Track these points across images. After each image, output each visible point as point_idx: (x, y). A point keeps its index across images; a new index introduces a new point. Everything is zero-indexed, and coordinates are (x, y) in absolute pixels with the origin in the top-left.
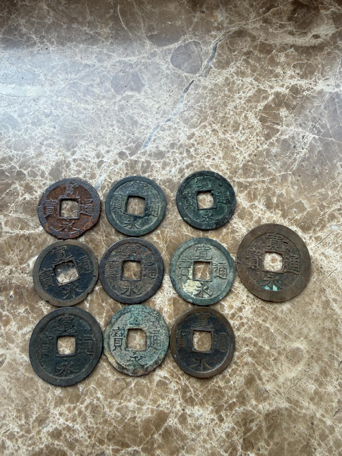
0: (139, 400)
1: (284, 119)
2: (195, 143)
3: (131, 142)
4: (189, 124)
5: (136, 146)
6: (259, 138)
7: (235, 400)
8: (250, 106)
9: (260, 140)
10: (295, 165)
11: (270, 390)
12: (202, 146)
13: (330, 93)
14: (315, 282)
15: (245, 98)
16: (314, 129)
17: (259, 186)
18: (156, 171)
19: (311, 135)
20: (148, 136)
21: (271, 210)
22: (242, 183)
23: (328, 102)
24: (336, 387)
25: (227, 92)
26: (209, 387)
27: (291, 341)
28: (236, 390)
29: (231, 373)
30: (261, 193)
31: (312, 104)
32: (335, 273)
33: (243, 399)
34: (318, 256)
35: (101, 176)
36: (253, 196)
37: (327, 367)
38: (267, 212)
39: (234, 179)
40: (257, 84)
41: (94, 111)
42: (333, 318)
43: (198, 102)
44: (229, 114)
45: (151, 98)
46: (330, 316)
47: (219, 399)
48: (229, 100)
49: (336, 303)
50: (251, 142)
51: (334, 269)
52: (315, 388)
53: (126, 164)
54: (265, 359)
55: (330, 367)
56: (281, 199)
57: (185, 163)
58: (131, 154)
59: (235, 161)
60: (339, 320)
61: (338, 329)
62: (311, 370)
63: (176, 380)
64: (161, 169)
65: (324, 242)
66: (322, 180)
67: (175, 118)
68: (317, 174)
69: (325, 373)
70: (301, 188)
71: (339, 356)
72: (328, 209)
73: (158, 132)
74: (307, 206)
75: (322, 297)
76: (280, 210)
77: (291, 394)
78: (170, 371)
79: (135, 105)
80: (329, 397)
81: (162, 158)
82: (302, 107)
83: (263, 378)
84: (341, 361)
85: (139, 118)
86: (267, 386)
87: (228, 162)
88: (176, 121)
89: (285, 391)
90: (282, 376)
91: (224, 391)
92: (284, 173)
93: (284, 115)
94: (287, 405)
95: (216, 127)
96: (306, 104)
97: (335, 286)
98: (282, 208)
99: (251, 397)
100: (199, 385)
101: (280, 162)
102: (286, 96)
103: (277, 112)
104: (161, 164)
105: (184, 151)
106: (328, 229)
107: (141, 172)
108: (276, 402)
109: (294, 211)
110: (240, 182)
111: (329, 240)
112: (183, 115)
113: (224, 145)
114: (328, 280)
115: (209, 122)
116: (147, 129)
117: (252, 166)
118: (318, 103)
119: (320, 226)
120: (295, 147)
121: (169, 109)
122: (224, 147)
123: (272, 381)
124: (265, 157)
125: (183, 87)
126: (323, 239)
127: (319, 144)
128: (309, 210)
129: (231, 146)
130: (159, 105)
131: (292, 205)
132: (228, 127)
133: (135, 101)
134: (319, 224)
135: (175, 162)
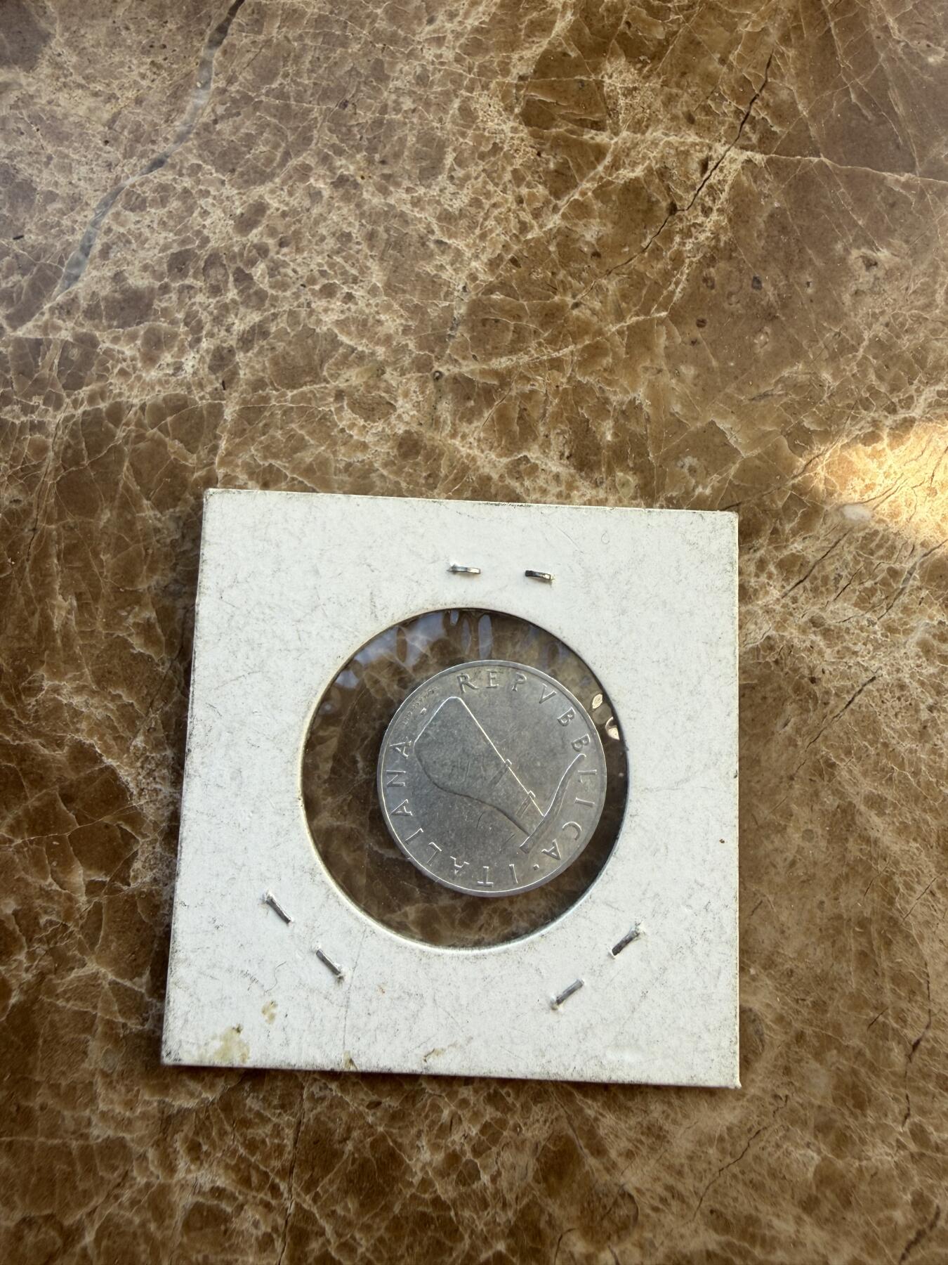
1: (622, 102)
2: (271, 242)
3: (10, 271)
4: (240, 169)
5: (33, 285)
6: (524, 191)
7: (501, 1246)
8: (481, 66)
9: (532, 197)
10: (677, 284)
11: (638, 1190)
12: (299, 250)
14: (791, 742)
15: (458, 35)
16: (747, 127)
17: (540, 383)
18: (123, 373)
19: (733, 153)
20: (79, 237)
21: (596, 475)
22: (470, 381)
23: (796, 15)
24: (901, 1146)
25: (382, 24)
26: (397, 1209)
28: (505, 1205)
29: (480, 1143)
30: (550, 409)
31: (731, 28)
32: (870, 691)
33: (533, 1240)
34: (795, 632)
36: (516, 428)
37: (863, 1071)
38: (579, 483)
39: (436, 366)
42: (873, 874)
43: (269, 76)
44: (397, 110)
45: (80, 86)
46: (860, 869)
47: (439, 1248)
48: (393, 55)
49: (881, 813)
50: (496, 212)
51: (864, 677)
52: (817, 1158)
55: (873, 1068)
56: (633, 426)
57: (235, 327)
58: (18, 319)
59: (436, 295)
60: (896, 878)
61: (896, 914)
62: (799, 1090)
63: (261, 1195)
64: (139, 365)
65: (816, 578)
66: (791, 331)
67: (180, 153)
68: (770, 306)
69: (854, 1097)
70: (710, 370)
71: (905, 1021)
72: (823, 442)
73: (117, 214)
74: (736, 439)
75: (822, 794)
76: (632, 469)
77: (726, 1195)
78: (233, 1163)
79: (17, 120)
80: (876, 1188)
81: (141, 317)
82: (693, 45)
83: (607, 1146)
84: (914, 1039)
85: (35, 172)
86: (628, 1173)
87: (408, 301)
88: (186, 165)
89: (701, 1187)
90: (681, 1131)
91: (456, 1214)
92: (635, 319)
93: (619, 85)
94: (710, 1240)
95: (348, 169)
96: (706, 33)
97: (871, 745)
98: (639, 461)
99: (567, 1226)
100: (357, 1205)
101: (618, 278)
102: (624, 8)
103: (593, 77)
104: (139, 342)
105: (226, 282)
106: (829, 523)
107: (60, 386)
108: (668, 1235)
109: (687, 465)
110: (461, 375)
111: (837, 564)
112: (214, 137)
113: (385, 236)
114: (842, 724)
115: (319, 153)
116: (72, 210)
117: (508, 308)
118: (755, 24)
119: (796, 513)
120: (673, 209)
121: (157, 121)
122: (388, 243)
123: (644, 1151)
124: (555, 265)
125: (203, 26)
126: (811, 564)
127: (770, 184)
128: (749, 454)
129: (416, 237)
130: (115, 110)
131: (679, 446)
132: (396, 163)
133: (14, 106)
134: (794, 509)
135: (196, 328)
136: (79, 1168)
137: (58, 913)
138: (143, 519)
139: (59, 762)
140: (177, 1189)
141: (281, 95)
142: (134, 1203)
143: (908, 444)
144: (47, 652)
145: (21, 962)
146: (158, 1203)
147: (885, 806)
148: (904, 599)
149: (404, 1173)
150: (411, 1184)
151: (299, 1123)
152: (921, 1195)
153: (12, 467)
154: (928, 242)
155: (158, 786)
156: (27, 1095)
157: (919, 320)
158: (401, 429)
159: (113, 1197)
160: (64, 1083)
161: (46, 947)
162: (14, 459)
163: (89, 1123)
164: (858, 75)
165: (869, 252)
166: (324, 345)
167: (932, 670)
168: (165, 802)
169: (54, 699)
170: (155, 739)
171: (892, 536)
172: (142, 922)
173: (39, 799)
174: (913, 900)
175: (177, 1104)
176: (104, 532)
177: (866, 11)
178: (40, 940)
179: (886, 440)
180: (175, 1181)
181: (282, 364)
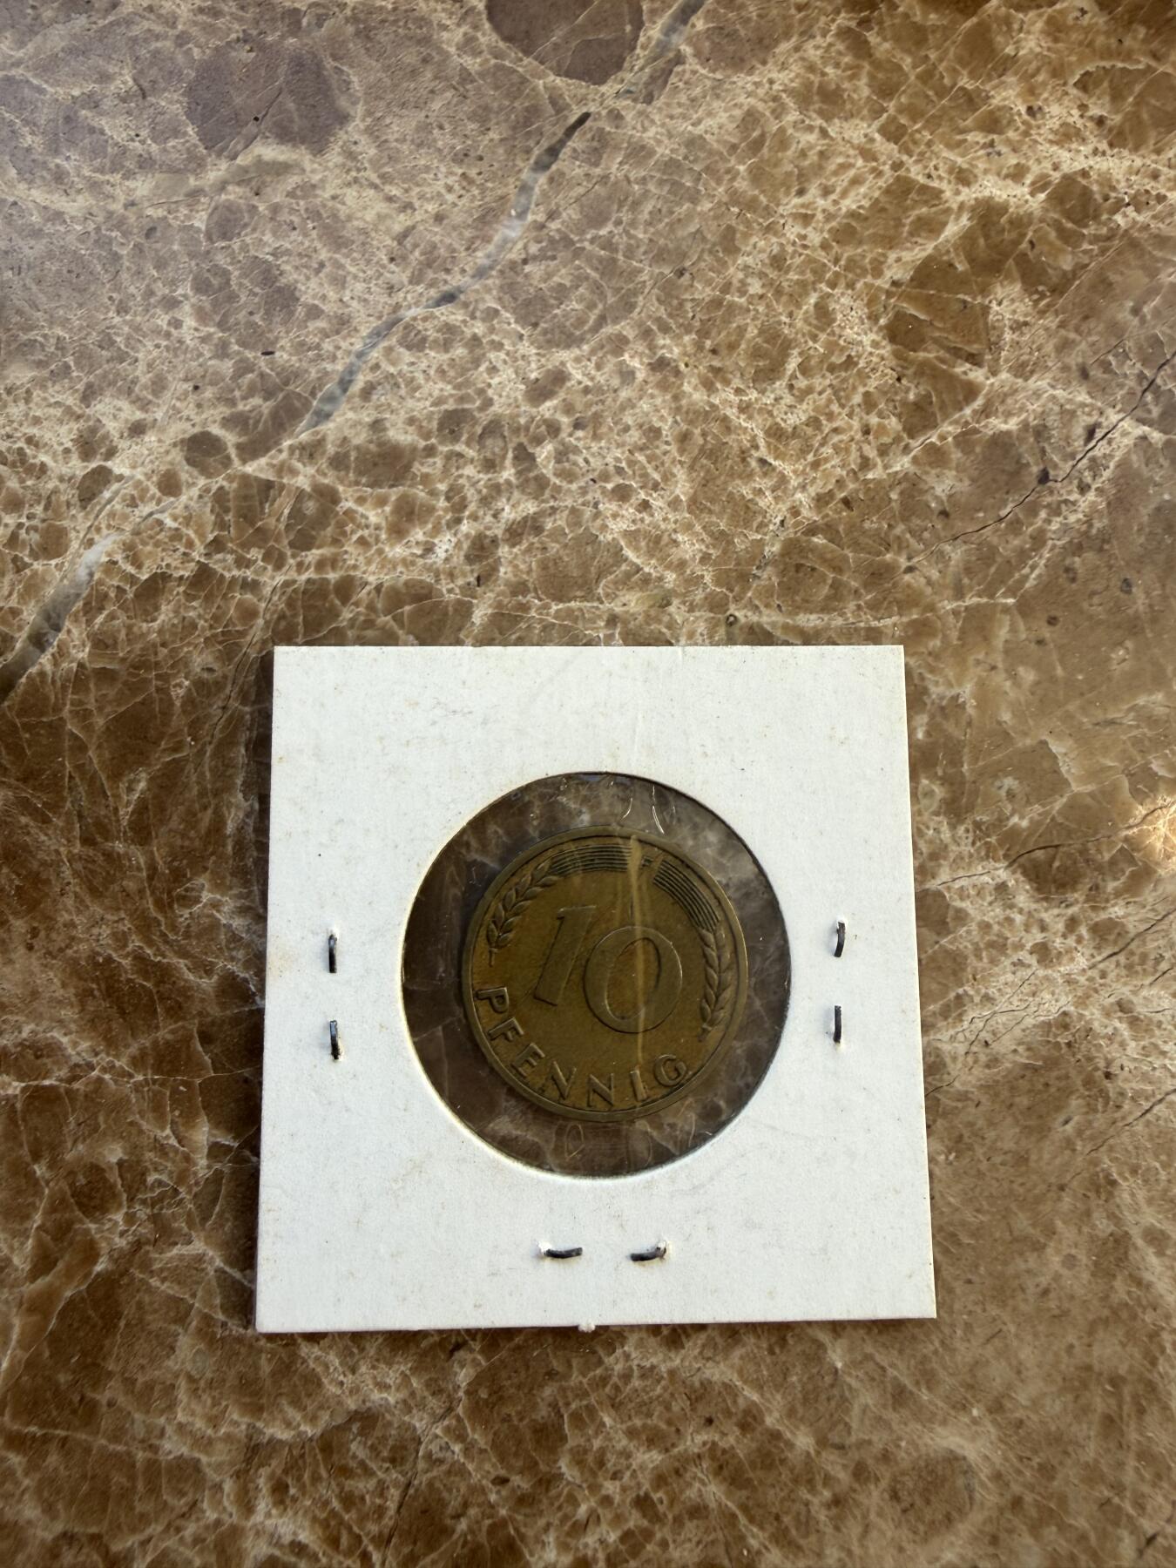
1: (1008, 336)
2: (565, 420)
3: (251, 391)
4: (543, 325)
5: (275, 415)
6: (874, 420)
8: (850, 260)
9: (882, 429)
10: (1033, 568)
12: (596, 437)
14: (1069, 1144)
15: (829, 217)
16: (1149, 397)
18: (362, 542)
19: (1127, 424)
20: (339, 367)
22: (769, 635)
25: (742, 185)
27: (927, 1418)
29: (617, 1553)
31: (1153, 273)
34: (1097, 1014)
35: (90, 543)
37: (1083, 1558)
39: (732, 609)
40: (896, 155)
41: (91, 226)
42: (1138, 1324)
43: (598, 219)
44: (742, 291)
45: (376, 187)
46: (1124, 1315)
48: (748, 224)
49: (1160, 1253)
50: (836, 439)
51: (1169, 1085)
54: (790, 1498)
55: (1095, 1557)
56: (950, 727)
57: (505, 514)
58: (250, 451)
59: (747, 524)
60: (1164, 1334)
61: (1155, 1377)
63: (349, 1562)
64: (383, 536)
65: (1132, 953)
66: (1157, 652)
67: (477, 291)
68: (1137, 617)
70: (1053, 680)
71: (1143, 1509)
73: (389, 350)
74: (1070, 768)
75: (1096, 1215)
76: (941, 778)
78: (324, 1515)
79: (292, 211)
81: (396, 479)
82: (1103, 285)
84: (1150, 1532)
85: (302, 278)
87: (712, 524)
88: (482, 306)
92: (976, 600)
93: (1008, 316)
95: (671, 351)
96: (1122, 274)
98: (951, 771)
101: (964, 547)
102: (1030, 223)
103: (979, 299)
104: (388, 509)
105: (504, 457)
106: (1160, 890)
107: (286, 542)
109: (1006, 788)
110: (760, 625)
111: (1161, 942)
112: (520, 279)
113: (701, 441)
114: (1133, 1135)
115: (640, 324)
116: (338, 332)
117: (829, 556)
119: (1123, 872)
120: (1044, 478)
121: (456, 246)
122: (702, 450)
124: (894, 517)
125: (531, 143)
126: (1131, 935)
127: (1163, 471)
128: (1081, 789)
129: (736, 449)
130: (409, 223)
131: (999, 762)
132: (730, 355)
133: (292, 194)
134: (1122, 865)
135: (459, 507)
136: (140, 1486)
137: (171, 1172)
139: (204, 992)
140: (251, 1534)
142: (198, 1540)
144: (212, 859)
145: (116, 1223)
146: (225, 1546)
147: (1167, 1246)
151: (409, 1485)
153: (211, 627)
156: (96, 1384)
159: (174, 1528)
160: (141, 1379)
161: (148, 1211)
162: (216, 618)
163: (162, 1434)
166: (604, 557)
169: (212, 916)
173: (172, 1032)
175: (269, 1431)
178: (144, 1202)
180: (250, 1524)
181: (552, 571)
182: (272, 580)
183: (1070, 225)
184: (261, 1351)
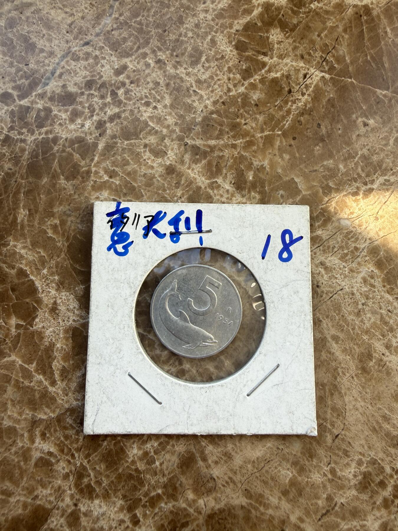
0: (5, 488)
1: (276, 46)
2: (127, 81)
3: (22, 77)
4: (119, 51)
5: (30, 85)
6: (231, 76)
7: (160, 491)
8: (222, 24)
9: (234, 78)
10: (287, 121)
11: (218, 477)
12: (138, 86)
13: (355, 6)
15: (214, 10)
16: (324, 63)
17: (227, 153)
18: (60, 124)
19: (317, 73)
20: (51, 68)
21: (243, 193)
22: (198, 148)
23: (351, 22)
24: (325, 475)
25: (184, 1)
26: (120, 471)
28: (164, 475)
29: (158, 449)
30: (229, 164)
31: (324, 23)
32: (340, 294)
33: (173, 491)
34: (314, 266)
36: (214, 169)
37: (314, 443)
38: (236, 195)
39: (186, 140)
42: (330, 366)
43: (137, 15)
44: (186, 36)
45: (60, 8)
46: (325, 363)
47: (135, 488)
48: (187, 14)
49: (337, 343)
50: (219, 82)
51: (338, 288)
52: (291, 475)
53: (12, 113)
55: (318, 443)
56: (261, 175)
57: (108, 113)
58: (22, 97)
59: (190, 112)
60: (339, 369)
61: (337, 383)
62: (287, 447)
63: (67, 457)
64: (67, 122)
65: (325, 246)
66: (330, 147)
67: (96, 41)
68: (323, 135)
69: (309, 453)
70: (295, 157)
71: (334, 426)
72: (336, 192)
73: (68, 61)
74: (301, 186)
75: (315, 332)
76: (258, 192)
77: (252, 484)
78: (58, 443)
79: (33, 18)
80: (313, 490)
81: (71, 103)
82: (308, 28)
83: (208, 458)
84: (337, 434)
85: (37, 40)
86: (215, 470)
87: (178, 112)
88: (98, 46)
89: (243, 479)
90: (239, 456)
91: (144, 476)
92: (268, 133)
93: (276, 39)
94: (243, 501)
95: (162, 57)
96: (314, 24)
97: (337, 315)
98: (261, 189)
99: (187, 487)
100: (105, 466)
101: (264, 116)
102: (282, 9)
103: (266, 34)
104: (68, 113)
105: (107, 94)
106: (333, 225)
107: (35, 126)
108: (227, 496)
109: (280, 194)
110: (195, 145)
111: (334, 242)
112: (111, 36)
113: (173, 85)
114: (327, 305)
115: (152, 49)
116: (50, 57)
117: (218, 121)
118: (334, 23)
119: (321, 219)
120: (290, 92)
121: (89, 26)
122: (174, 89)
123: (222, 462)
124: (239, 107)
126: (324, 240)
127: (329, 88)
128: (306, 193)
129: (185, 88)
130: (73, 20)
131: (278, 186)
132: (182, 57)
133: (33, 13)
134: (320, 217)
135: (92, 111)
137: (3, 334)
138: (60, 184)
139: (12, 275)
140: (34, 450)
141: (140, 23)
142: (16, 453)
143: (370, 198)
144: (14, 231)
146: (26, 454)
147: (339, 340)
148: (359, 259)
149: (126, 457)
150: (127, 461)
152: (330, 496)
153: (10, 155)
154: (390, 119)
155: (50, 290)
157: (382, 150)
158: (168, 163)
159: (8, 449)
162: (12, 152)
163: (3, 419)
164: (372, 49)
165: (366, 120)
166: (142, 125)
167: (366, 289)
168: (52, 297)
169: (14, 250)
170: (52, 271)
171: (358, 234)
172: (36, 343)
173: (2, 288)
174: (345, 379)
175: (39, 416)
176: (43, 186)
177: (379, 24)
179: (361, 195)
180: (34, 446)
181: (125, 130)
182: (30, 139)
183: (295, 9)
184: (35, 390)
